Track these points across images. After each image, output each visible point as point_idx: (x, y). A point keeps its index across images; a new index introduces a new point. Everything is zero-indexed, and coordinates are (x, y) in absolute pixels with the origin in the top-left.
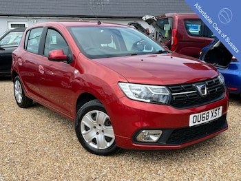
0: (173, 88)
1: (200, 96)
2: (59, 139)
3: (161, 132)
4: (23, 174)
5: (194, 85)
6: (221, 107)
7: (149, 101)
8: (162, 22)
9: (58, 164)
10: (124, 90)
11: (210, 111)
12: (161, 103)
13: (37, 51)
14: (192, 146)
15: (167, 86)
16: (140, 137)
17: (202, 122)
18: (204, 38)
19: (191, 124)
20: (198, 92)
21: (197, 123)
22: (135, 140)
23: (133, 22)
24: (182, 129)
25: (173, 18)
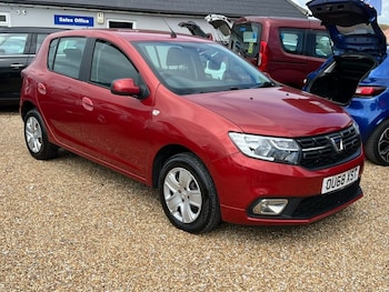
0: (302, 141)
1: (335, 152)
2: (122, 209)
3: (286, 201)
4: (94, 261)
5: (327, 137)
6: (358, 167)
7: (272, 159)
8: (243, 29)
9: (138, 246)
10: (238, 144)
11: (346, 173)
12: (287, 163)
13: (76, 74)
14: (318, 222)
15: (295, 138)
16: (257, 209)
17: (336, 188)
18: (305, 58)
19: (324, 191)
20: (332, 147)
21: (331, 189)
22: (250, 213)
23: (186, 21)
24: (312, 197)
25: (261, 25)
